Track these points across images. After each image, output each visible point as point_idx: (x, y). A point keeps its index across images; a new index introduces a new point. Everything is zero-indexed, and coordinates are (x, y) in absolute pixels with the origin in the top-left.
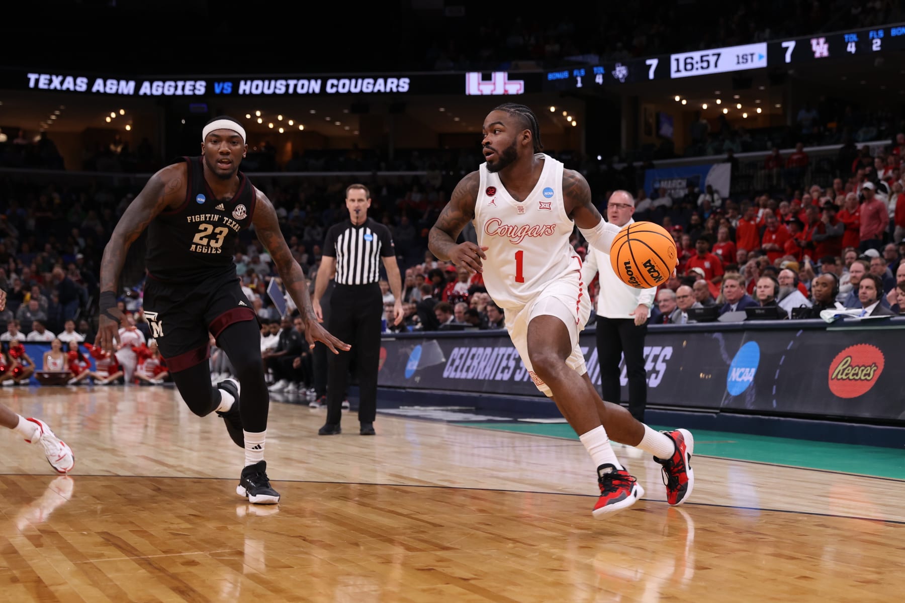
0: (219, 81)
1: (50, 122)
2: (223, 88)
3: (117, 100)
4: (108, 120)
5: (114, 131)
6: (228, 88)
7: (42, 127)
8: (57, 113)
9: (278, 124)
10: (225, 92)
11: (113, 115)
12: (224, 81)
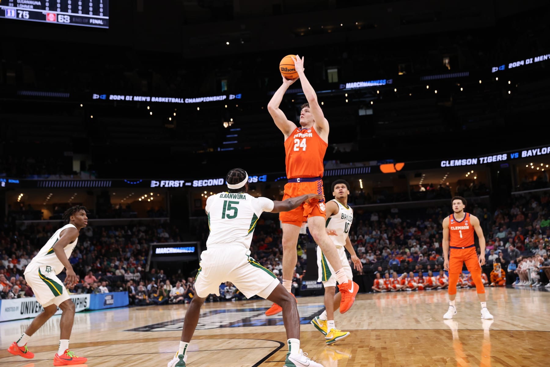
0: (513, 153)
1: (444, 180)
2: (514, 156)
3: (472, 167)
4: (467, 176)
5: (470, 180)
6: (517, 155)
7: (441, 182)
8: (446, 176)
9: (541, 167)
10: (515, 157)
11: (469, 173)
12: (515, 152)
